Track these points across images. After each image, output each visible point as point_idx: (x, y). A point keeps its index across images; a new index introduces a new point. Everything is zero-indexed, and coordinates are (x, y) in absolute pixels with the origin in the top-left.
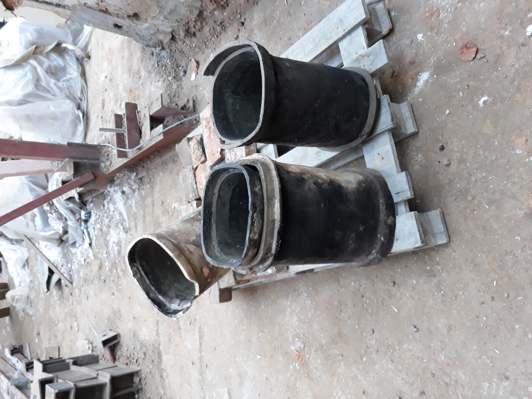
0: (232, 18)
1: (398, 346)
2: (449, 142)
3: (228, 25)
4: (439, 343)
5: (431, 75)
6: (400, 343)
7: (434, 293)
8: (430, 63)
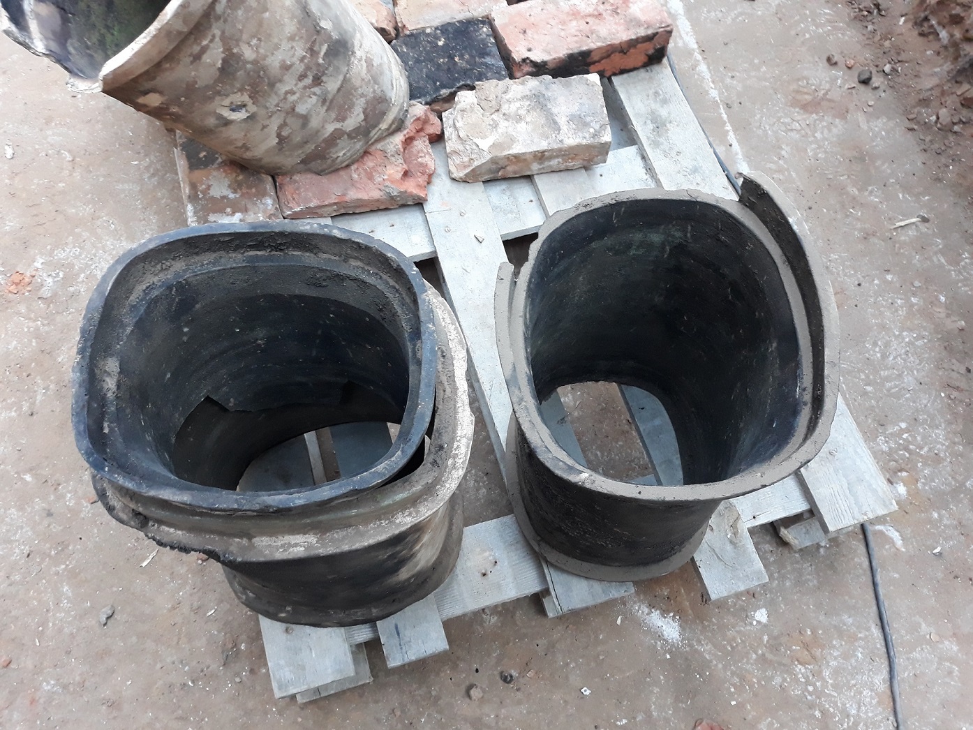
0: (887, 44)
1: (65, 569)
2: (519, 694)
3: (870, 27)
4: (78, 678)
5: (673, 645)
6: (72, 575)
7: (187, 664)
8: (699, 642)
